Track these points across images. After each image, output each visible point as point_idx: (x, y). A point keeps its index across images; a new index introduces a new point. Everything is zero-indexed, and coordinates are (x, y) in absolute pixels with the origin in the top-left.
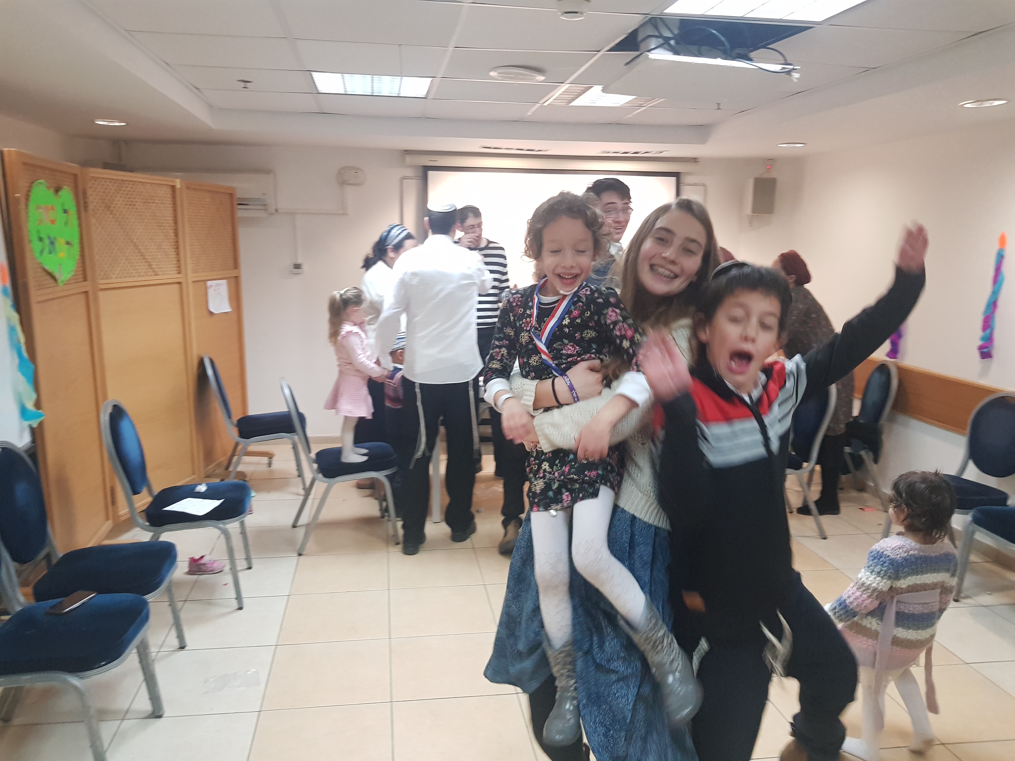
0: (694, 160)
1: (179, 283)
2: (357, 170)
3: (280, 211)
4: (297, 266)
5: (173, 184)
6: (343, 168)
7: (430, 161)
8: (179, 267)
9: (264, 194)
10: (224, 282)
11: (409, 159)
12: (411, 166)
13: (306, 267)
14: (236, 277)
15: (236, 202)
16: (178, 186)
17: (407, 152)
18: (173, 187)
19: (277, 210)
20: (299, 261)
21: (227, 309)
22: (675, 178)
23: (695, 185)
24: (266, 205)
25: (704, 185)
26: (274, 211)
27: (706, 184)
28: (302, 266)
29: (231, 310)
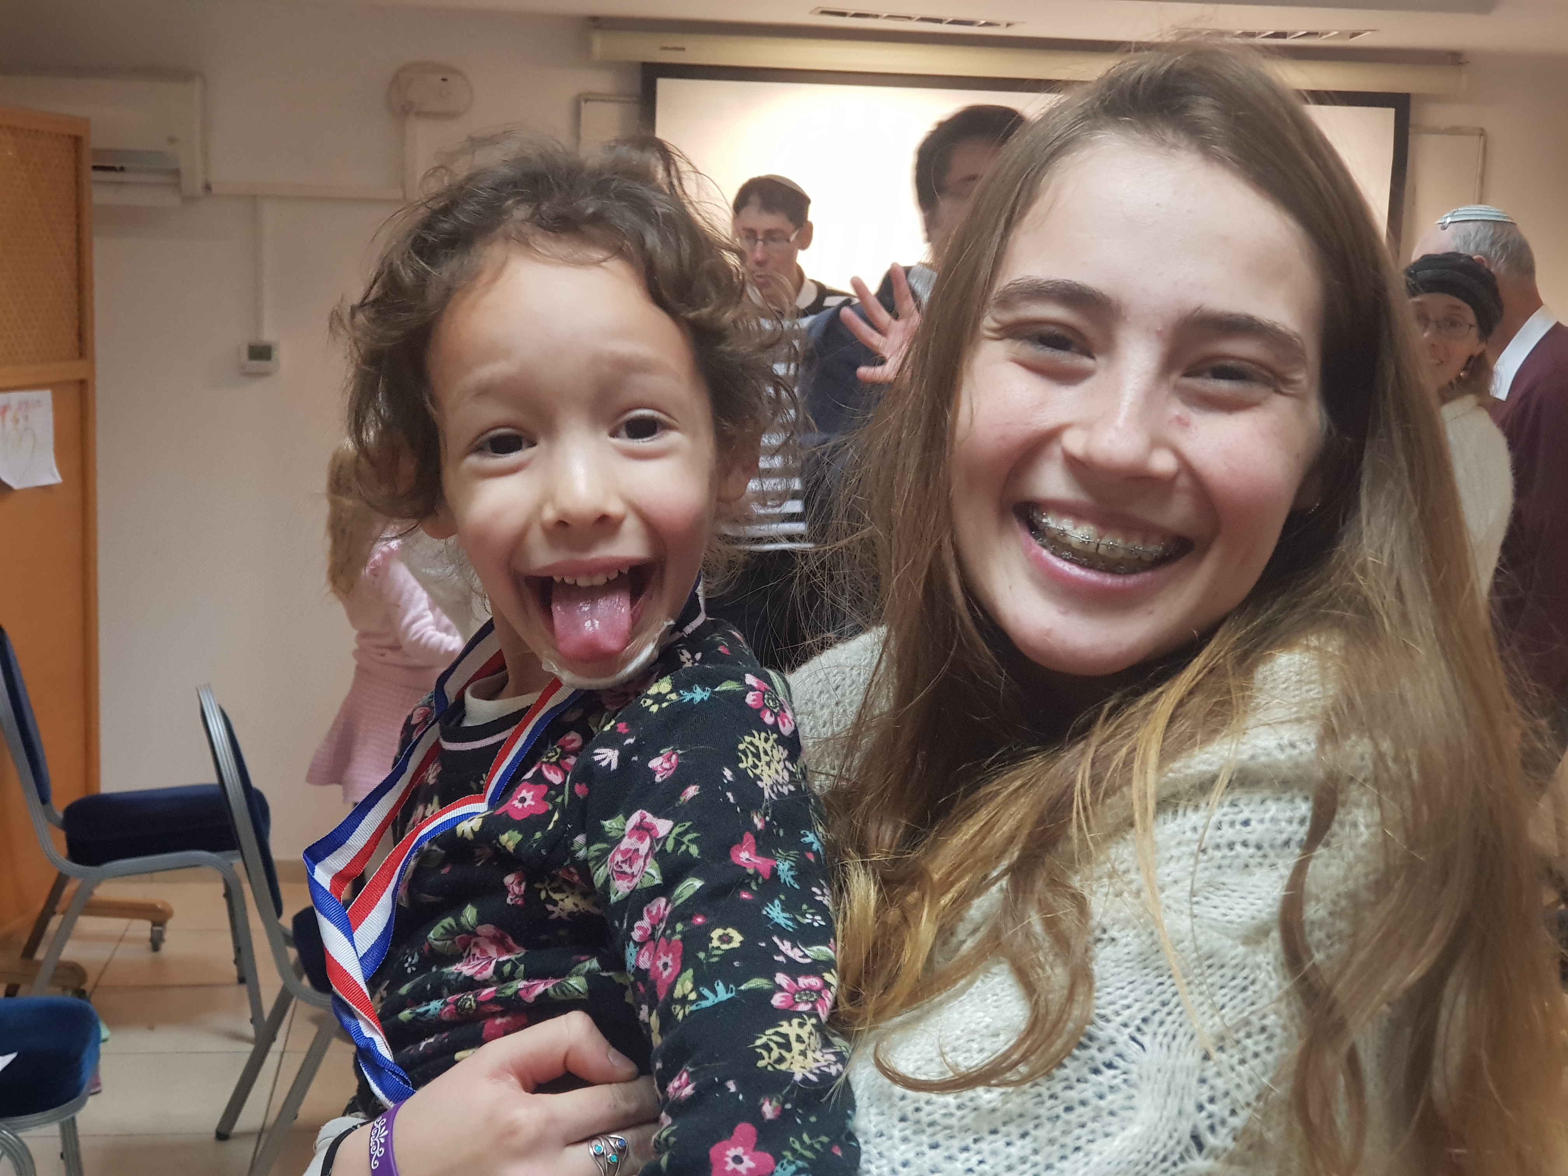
0: (1452, 59)
2: (446, 73)
3: (215, 189)
4: (261, 353)
6: (408, 68)
7: (665, 48)
9: (172, 140)
11: (600, 44)
12: (607, 64)
13: (284, 355)
14: (81, 382)
15: (88, 162)
17: (598, 23)
19: (208, 188)
20: (268, 336)
21: (50, 476)
22: (1393, 110)
23: (1454, 131)
24: (176, 172)
25: (1482, 133)
26: (199, 189)
27: (1485, 128)
28: (275, 353)
29: (59, 481)
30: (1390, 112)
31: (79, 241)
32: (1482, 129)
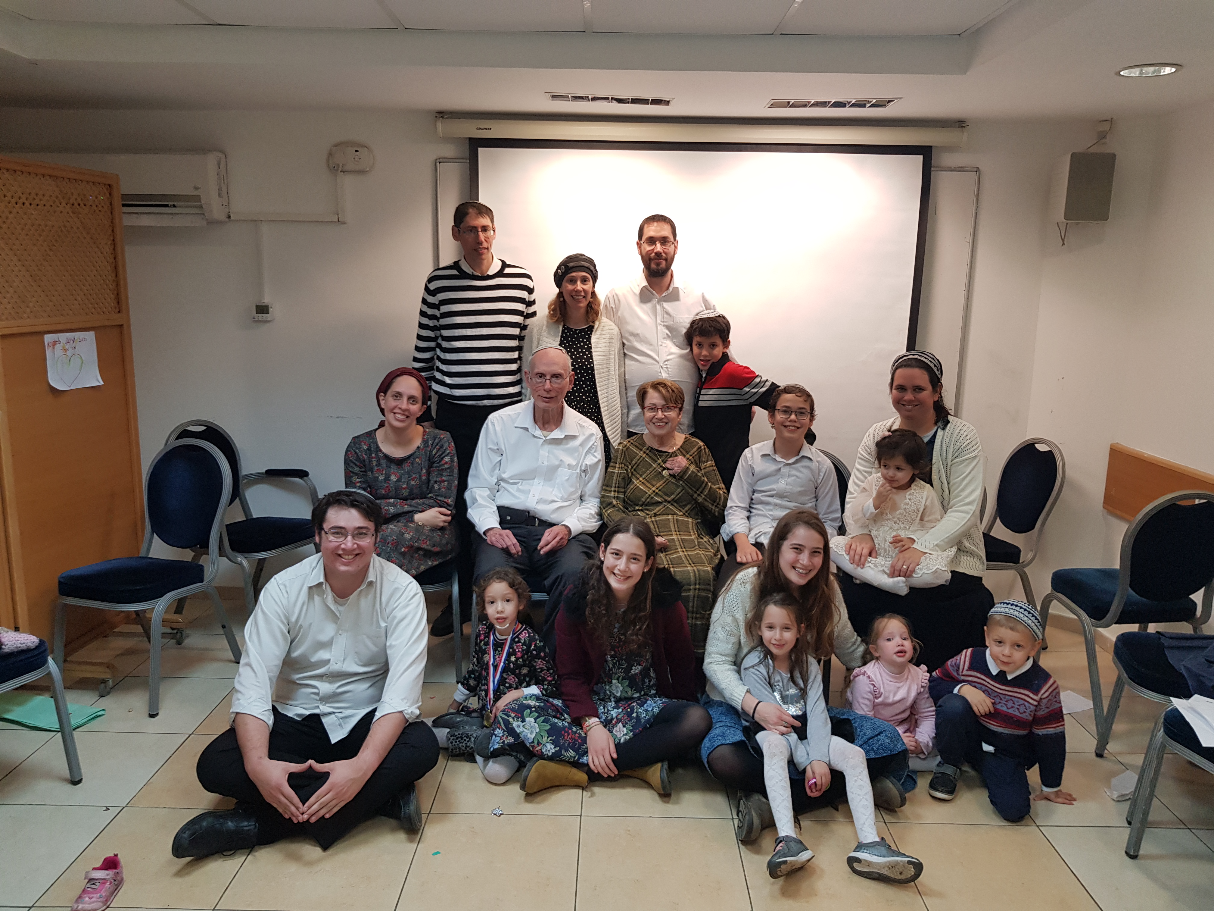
0: (960, 124)
2: (358, 146)
3: (232, 218)
4: (262, 309)
6: (336, 145)
7: (481, 129)
11: (440, 125)
12: (448, 139)
13: (276, 311)
14: (119, 326)
17: (442, 114)
19: (229, 217)
20: (266, 301)
21: (96, 381)
22: (922, 156)
23: (961, 169)
24: (201, 207)
25: (977, 170)
26: (220, 217)
27: (980, 168)
28: (271, 310)
29: (103, 383)
30: (921, 157)
32: (978, 168)
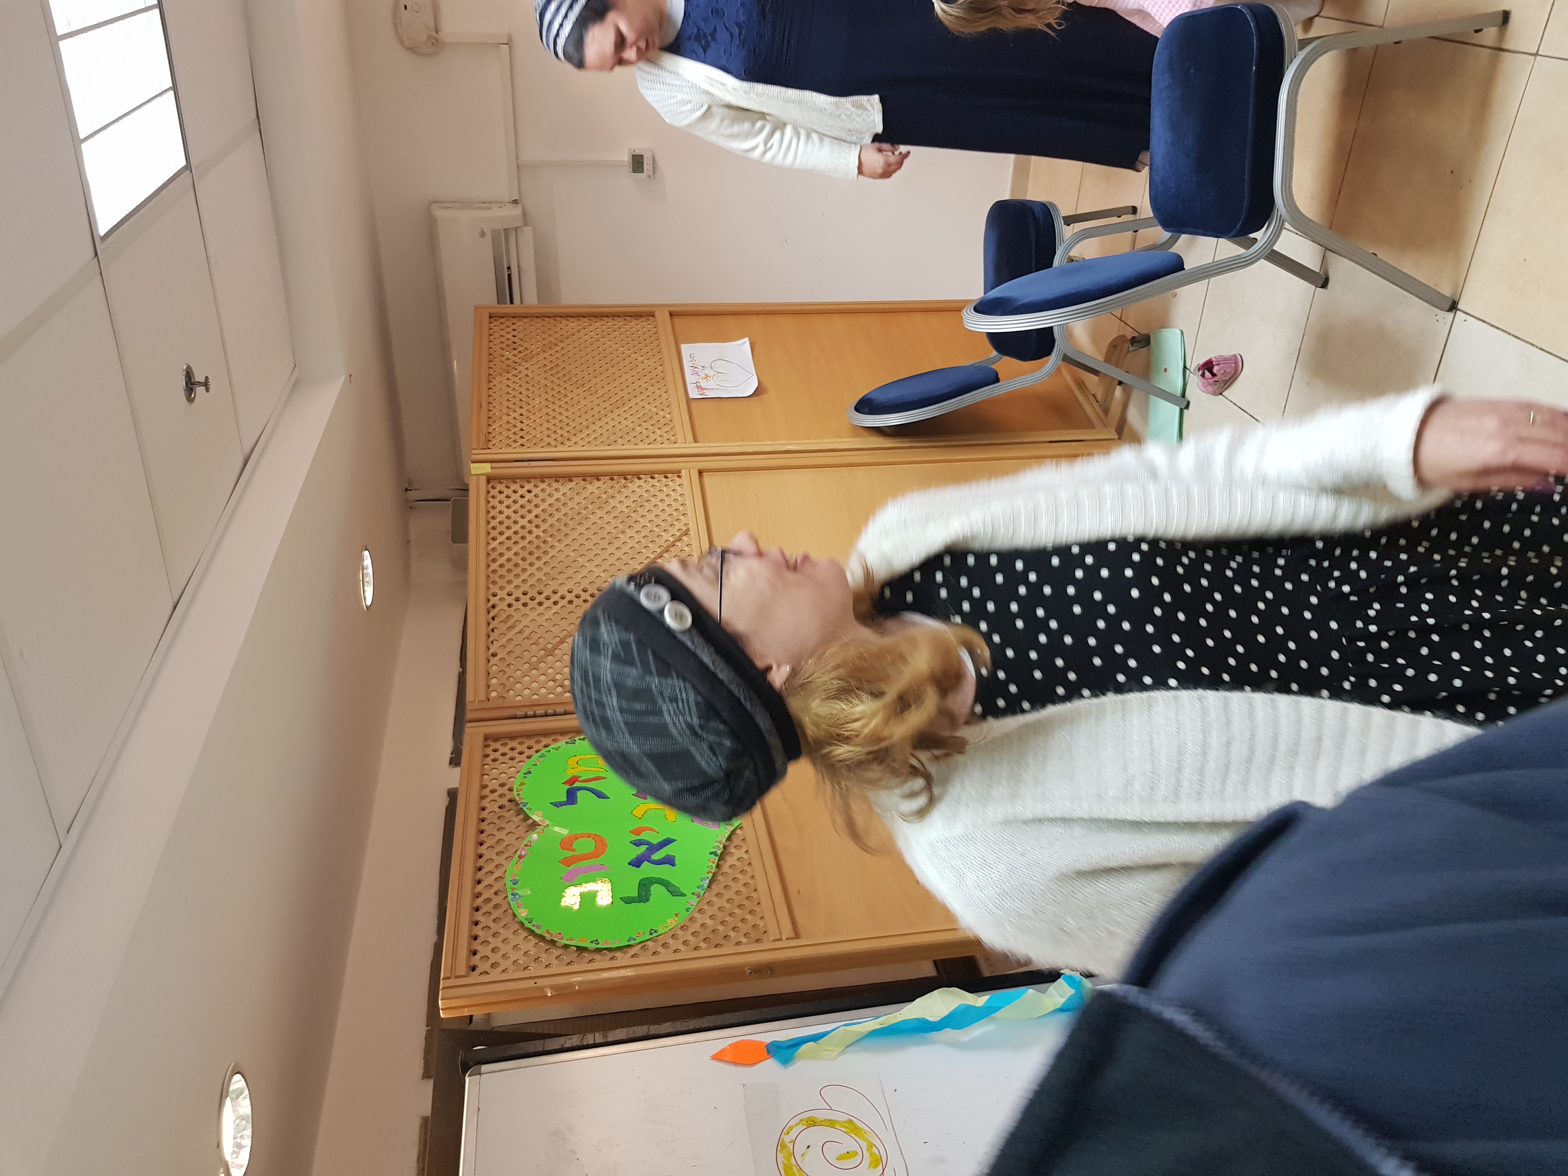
1: (700, 473)
3: (516, 197)
4: (637, 163)
5: (483, 479)
6: (400, 40)
8: (665, 474)
9: (483, 234)
10: (685, 348)
13: (639, 146)
14: (671, 315)
15: (508, 307)
16: (486, 468)
18: (489, 479)
19: (515, 202)
20: (626, 158)
21: (744, 344)
24: (506, 230)
26: (517, 211)
28: (637, 152)
29: (747, 338)
31: (568, 316)
